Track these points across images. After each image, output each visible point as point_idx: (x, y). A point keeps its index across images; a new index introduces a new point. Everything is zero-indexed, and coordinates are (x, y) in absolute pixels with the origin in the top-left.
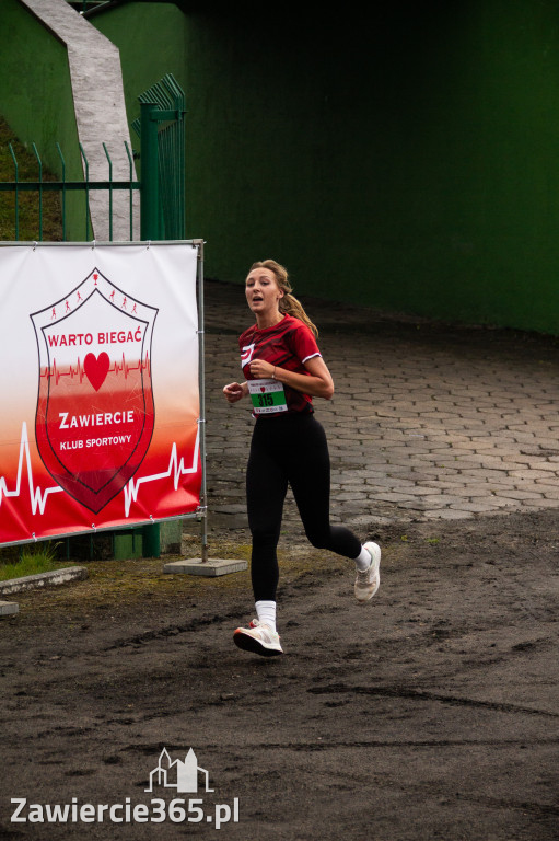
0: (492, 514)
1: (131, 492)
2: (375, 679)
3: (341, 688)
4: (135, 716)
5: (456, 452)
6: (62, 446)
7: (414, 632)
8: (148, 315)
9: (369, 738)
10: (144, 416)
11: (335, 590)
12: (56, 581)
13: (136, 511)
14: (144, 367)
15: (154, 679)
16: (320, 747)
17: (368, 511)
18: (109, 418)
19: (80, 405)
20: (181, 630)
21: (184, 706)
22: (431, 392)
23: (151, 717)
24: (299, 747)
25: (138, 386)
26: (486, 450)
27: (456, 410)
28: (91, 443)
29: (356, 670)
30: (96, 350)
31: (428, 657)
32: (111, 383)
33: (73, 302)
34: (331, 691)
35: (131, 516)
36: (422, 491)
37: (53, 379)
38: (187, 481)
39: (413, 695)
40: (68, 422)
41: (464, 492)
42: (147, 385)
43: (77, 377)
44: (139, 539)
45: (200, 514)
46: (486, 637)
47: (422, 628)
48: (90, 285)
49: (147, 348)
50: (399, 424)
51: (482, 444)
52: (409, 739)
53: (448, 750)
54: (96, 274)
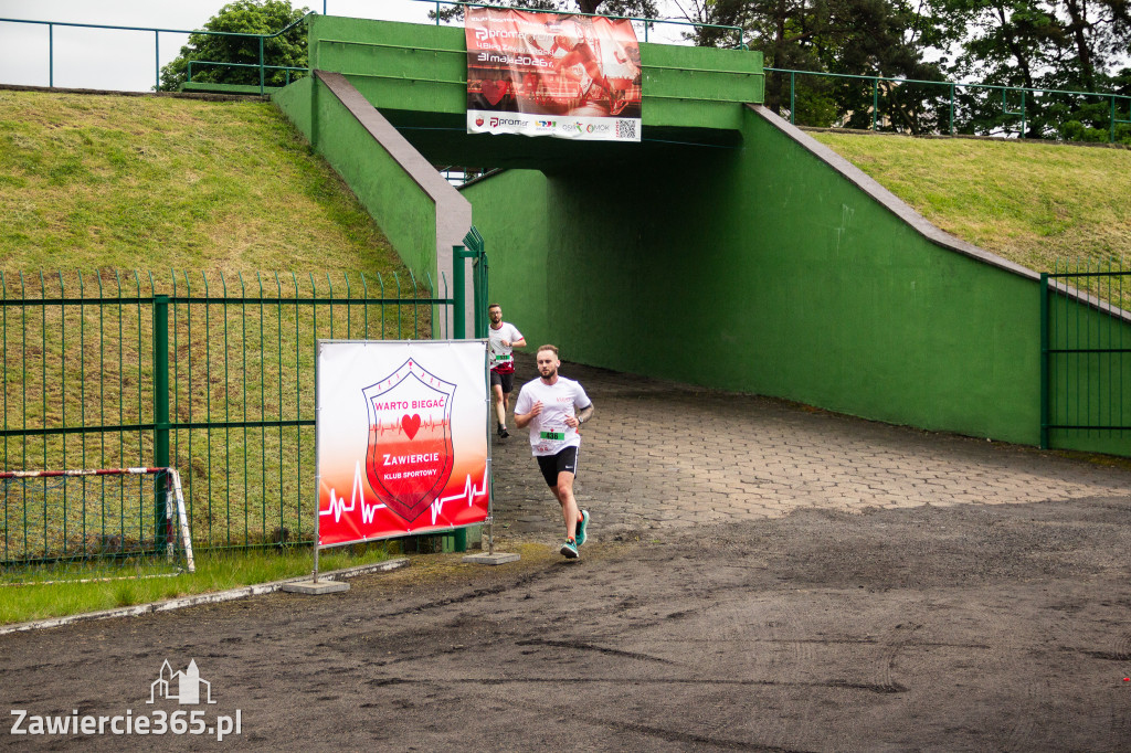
0: (707, 524)
1: (437, 508)
2: (564, 636)
3: (539, 642)
4: (388, 660)
5: (696, 480)
6: (386, 477)
7: (609, 603)
8: (450, 389)
9: (536, 676)
10: (447, 458)
11: (571, 575)
12: (386, 568)
13: (440, 520)
14: (446, 424)
15: (417, 635)
16: (501, 681)
17: (623, 521)
18: (420, 458)
19: (398, 449)
20: (452, 601)
21: (428, 653)
22: (691, 439)
23: (399, 661)
24: (486, 682)
25: (441, 436)
26: (718, 479)
27: (705, 451)
28: (407, 475)
29: (556, 629)
30: (411, 413)
31: (608, 621)
32: (421, 435)
33: (394, 380)
34: (531, 644)
35: (436, 523)
36: (663, 507)
37: (379, 432)
38: (478, 500)
39: (584, 647)
40: (390, 461)
41: (692, 509)
42: (448, 436)
43: (398, 430)
44: (452, 539)
45: (487, 523)
46: (654, 608)
47: (618, 600)
48: (407, 369)
49: (448, 411)
50: (662, 461)
51: (716, 475)
52: (563, 677)
53: (586, 685)
54: (410, 362)
